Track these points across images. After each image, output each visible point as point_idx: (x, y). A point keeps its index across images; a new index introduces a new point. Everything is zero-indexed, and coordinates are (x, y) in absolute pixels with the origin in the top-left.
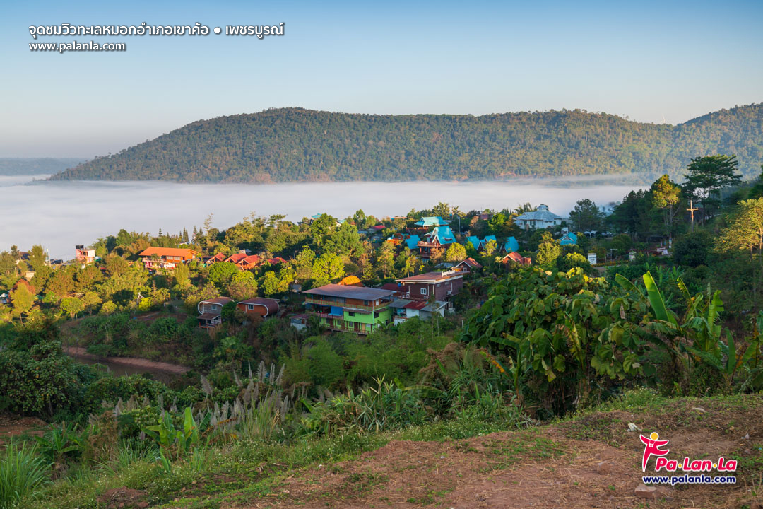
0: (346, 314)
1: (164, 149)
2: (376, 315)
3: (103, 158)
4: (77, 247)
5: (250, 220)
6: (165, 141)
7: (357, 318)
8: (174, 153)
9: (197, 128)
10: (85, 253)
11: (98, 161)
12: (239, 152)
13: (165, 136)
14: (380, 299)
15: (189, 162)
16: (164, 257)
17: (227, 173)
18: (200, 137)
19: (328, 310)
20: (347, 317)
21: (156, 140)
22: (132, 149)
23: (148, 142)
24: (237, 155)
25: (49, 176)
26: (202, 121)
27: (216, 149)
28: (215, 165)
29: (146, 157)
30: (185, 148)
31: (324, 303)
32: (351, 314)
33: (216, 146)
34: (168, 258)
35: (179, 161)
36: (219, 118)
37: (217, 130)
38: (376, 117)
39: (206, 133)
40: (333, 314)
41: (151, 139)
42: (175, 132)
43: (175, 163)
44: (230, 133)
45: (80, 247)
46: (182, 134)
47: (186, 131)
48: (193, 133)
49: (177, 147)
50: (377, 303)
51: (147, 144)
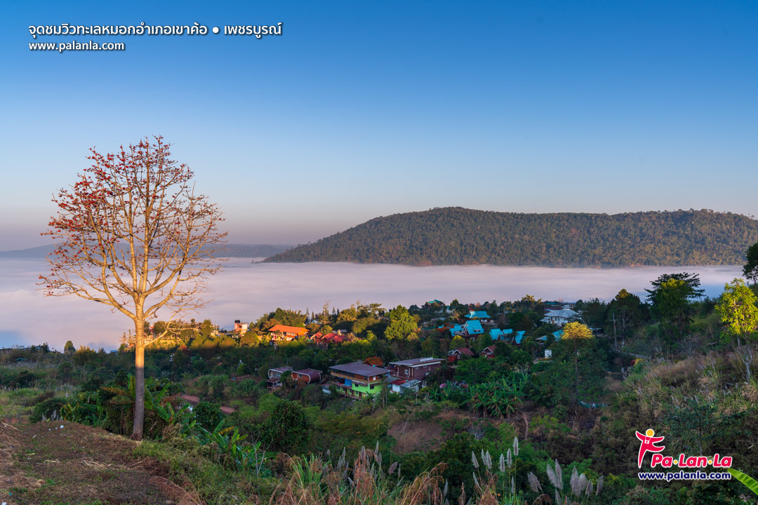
0: (353, 385)
1: (350, 239)
2: (372, 387)
3: (304, 246)
4: (236, 322)
5: (356, 307)
6: (352, 233)
7: (360, 389)
8: (357, 243)
9: (377, 222)
10: (240, 327)
11: (300, 248)
12: (408, 243)
13: (352, 229)
14: (377, 376)
15: (368, 250)
16: (285, 333)
17: (397, 259)
18: (378, 230)
19: (343, 381)
20: (354, 388)
21: (345, 232)
22: (326, 239)
23: (338, 234)
24: (406, 245)
25: (263, 259)
26: (381, 217)
27: (390, 240)
28: (388, 253)
29: (336, 245)
30: (366, 239)
31: (341, 376)
32: (357, 385)
33: (390, 238)
34: (288, 334)
35: (361, 249)
36: (395, 215)
37: (391, 225)
38: (522, 215)
39: (383, 228)
40: (347, 385)
41: (341, 231)
42: (360, 226)
43: (357, 251)
44: (402, 227)
45: (237, 322)
46: (365, 227)
47: (368, 226)
48: (373, 227)
49: (359, 238)
50: (374, 379)
51: (338, 235)
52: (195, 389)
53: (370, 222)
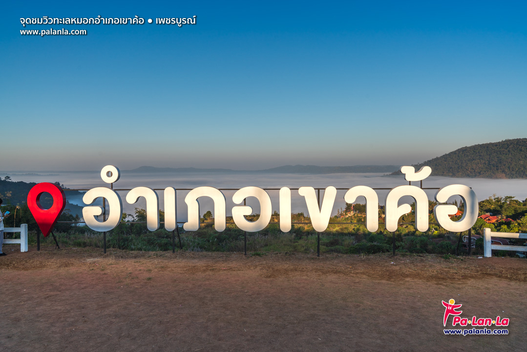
1: (445, 161)
5: (493, 198)
6: (446, 157)
8: (450, 163)
9: (464, 151)
12: (487, 162)
13: (446, 155)
15: (458, 167)
17: (480, 173)
18: (465, 155)
21: (442, 157)
22: (429, 161)
23: (437, 158)
24: (485, 164)
25: (391, 173)
26: (466, 147)
27: (474, 161)
28: (473, 169)
29: (436, 165)
30: (456, 161)
33: (474, 159)
36: (476, 145)
37: (474, 151)
39: (468, 153)
41: (439, 156)
42: (451, 153)
43: (451, 168)
44: (482, 152)
46: (455, 154)
47: (457, 152)
48: (461, 153)
49: (452, 160)
53: (459, 150)
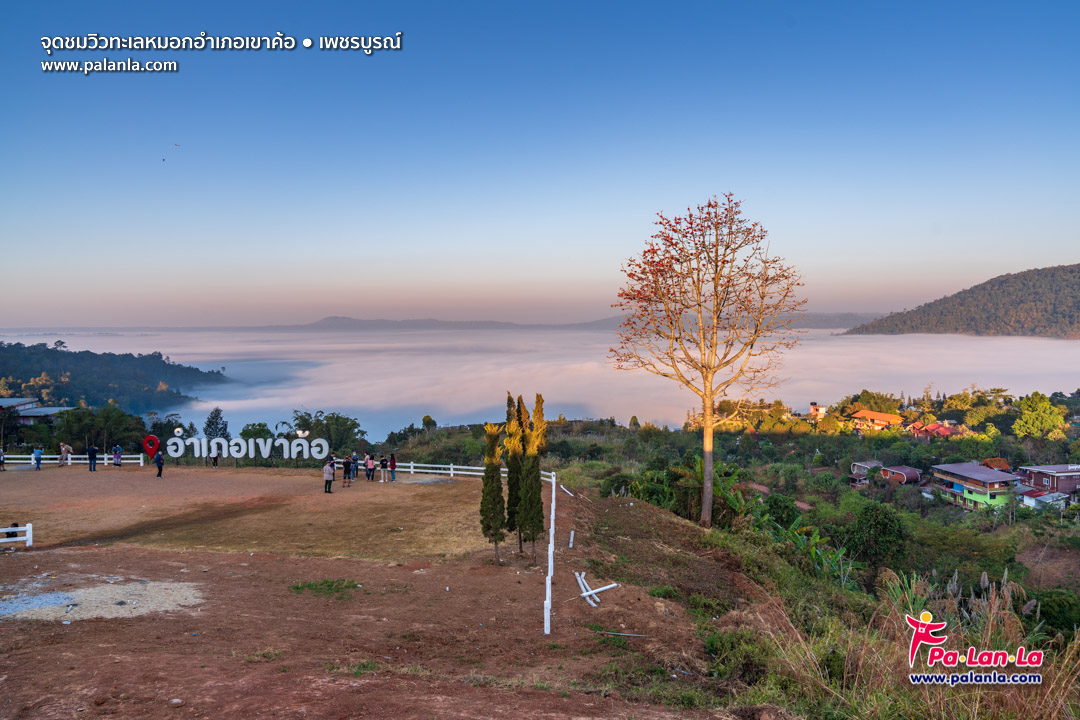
0: (966, 492)
1: (962, 305)
2: (993, 496)
3: (898, 314)
4: (812, 404)
5: (970, 391)
6: (964, 296)
7: (975, 497)
8: (972, 309)
9: (1003, 283)
10: (817, 410)
11: (893, 317)
12: (1050, 308)
13: (965, 291)
14: (1000, 482)
15: (988, 318)
16: (873, 421)
17: (1033, 330)
18: (1004, 292)
19: (951, 485)
20: (966, 495)
21: (955, 296)
22: (929, 305)
23: (945, 298)
24: (1046, 312)
26: (1009, 275)
27: (1022, 305)
28: (1018, 322)
29: (942, 312)
30: (986, 304)
31: (949, 479)
32: (970, 492)
33: (1022, 302)
34: (876, 421)
35: (977, 317)
36: (1030, 271)
37: (1024, 284)
39: (1011, 288)
40: (956, 490)
41: (949, 295)
42: (976, 287)
43: (973, 319)
44: (1041, 287)
45: (814, 404)
46: (984, 289)
47: (988, 286)
48: (996, 288)
49: (976, 303)
50: (997, 486)
51: (945, 300)
52: (764, 478)
53: (992, 282)
